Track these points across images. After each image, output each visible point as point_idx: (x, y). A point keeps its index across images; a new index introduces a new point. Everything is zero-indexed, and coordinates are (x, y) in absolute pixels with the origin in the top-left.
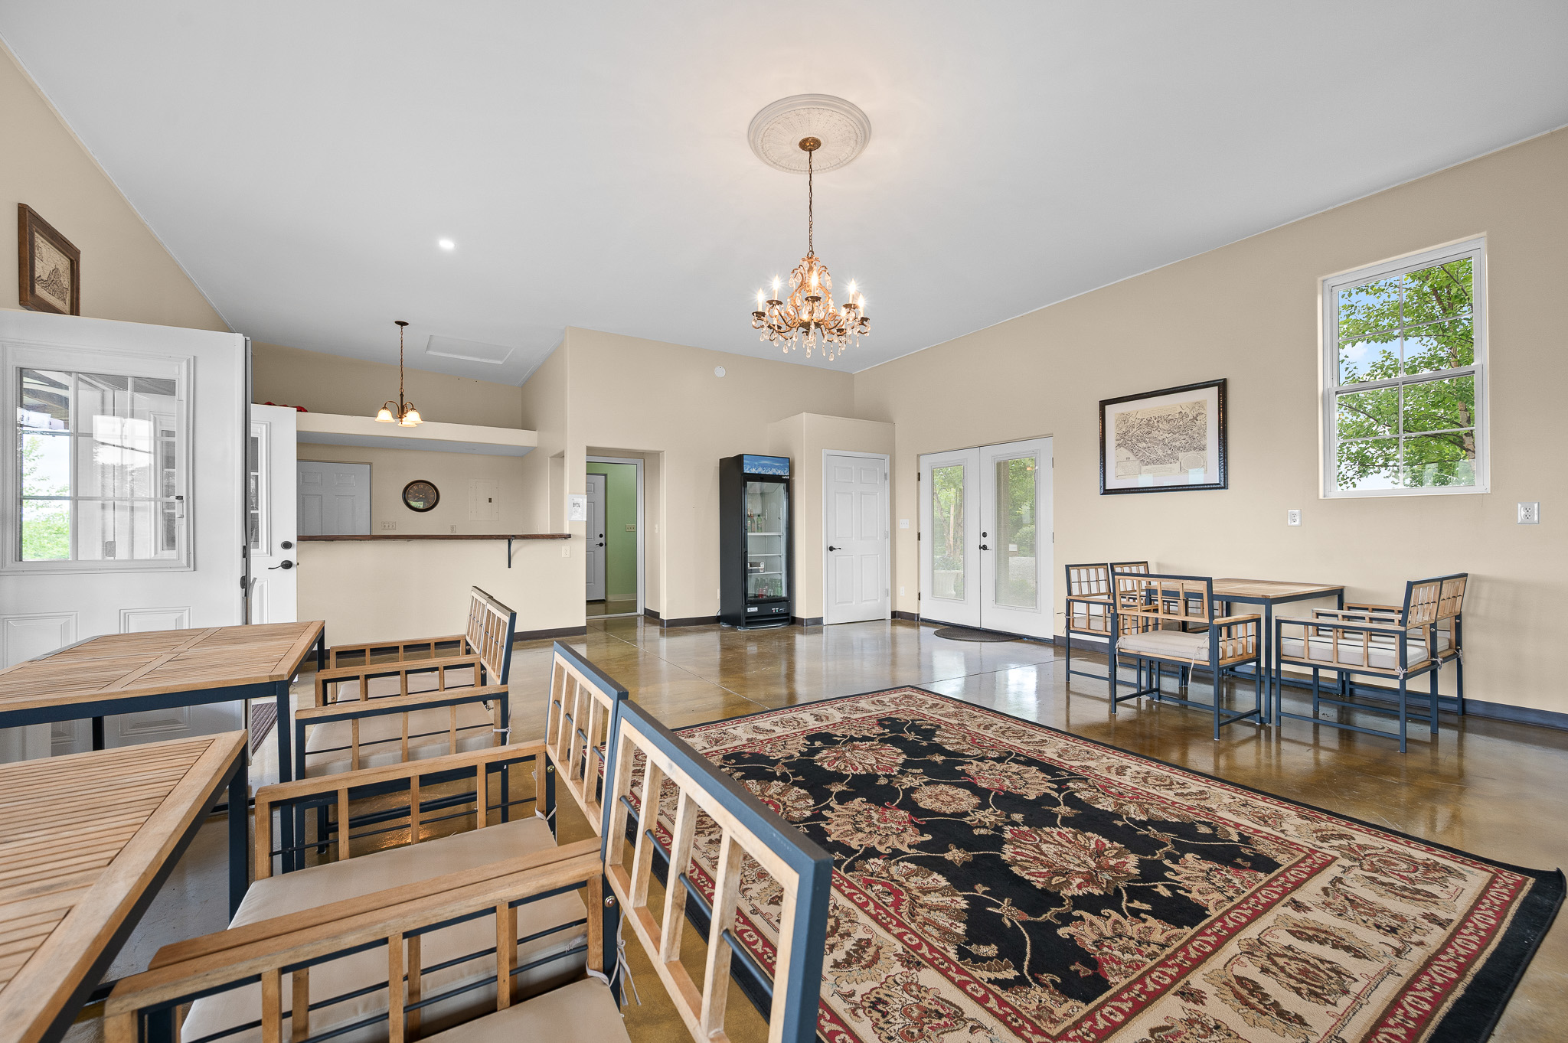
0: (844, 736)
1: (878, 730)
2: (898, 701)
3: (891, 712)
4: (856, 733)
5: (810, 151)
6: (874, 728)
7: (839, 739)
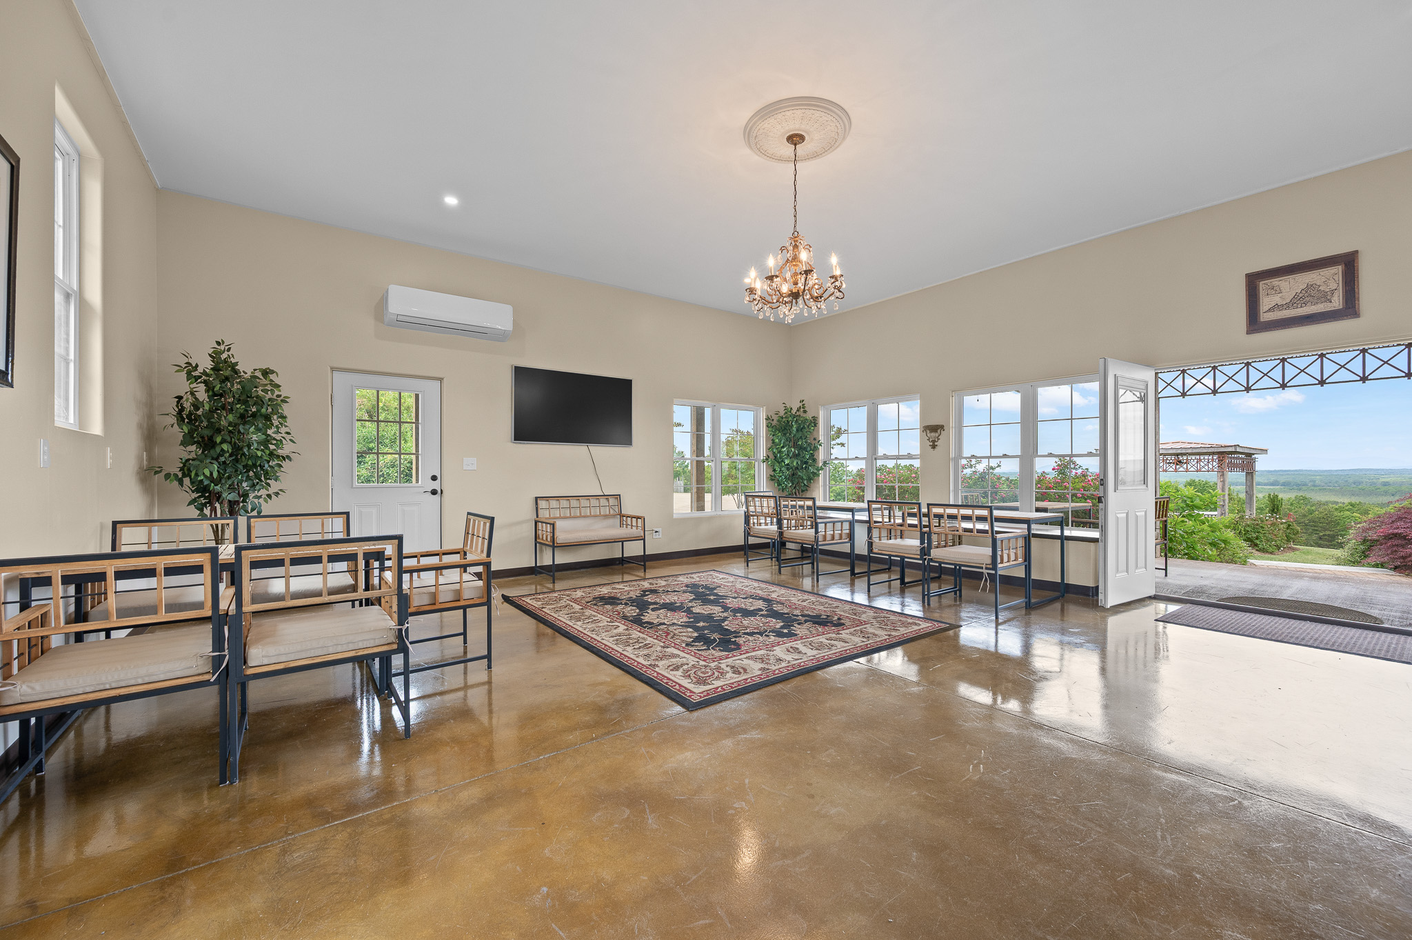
0: (768, 636)
1: (741, 641)
2: (716, 674)
3: (727, 658)
4: (759, 638)
5: (795, 145)
6: (744, 642)
7: (771, 634)
